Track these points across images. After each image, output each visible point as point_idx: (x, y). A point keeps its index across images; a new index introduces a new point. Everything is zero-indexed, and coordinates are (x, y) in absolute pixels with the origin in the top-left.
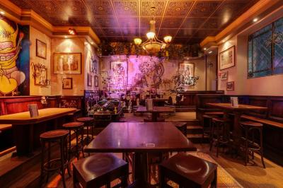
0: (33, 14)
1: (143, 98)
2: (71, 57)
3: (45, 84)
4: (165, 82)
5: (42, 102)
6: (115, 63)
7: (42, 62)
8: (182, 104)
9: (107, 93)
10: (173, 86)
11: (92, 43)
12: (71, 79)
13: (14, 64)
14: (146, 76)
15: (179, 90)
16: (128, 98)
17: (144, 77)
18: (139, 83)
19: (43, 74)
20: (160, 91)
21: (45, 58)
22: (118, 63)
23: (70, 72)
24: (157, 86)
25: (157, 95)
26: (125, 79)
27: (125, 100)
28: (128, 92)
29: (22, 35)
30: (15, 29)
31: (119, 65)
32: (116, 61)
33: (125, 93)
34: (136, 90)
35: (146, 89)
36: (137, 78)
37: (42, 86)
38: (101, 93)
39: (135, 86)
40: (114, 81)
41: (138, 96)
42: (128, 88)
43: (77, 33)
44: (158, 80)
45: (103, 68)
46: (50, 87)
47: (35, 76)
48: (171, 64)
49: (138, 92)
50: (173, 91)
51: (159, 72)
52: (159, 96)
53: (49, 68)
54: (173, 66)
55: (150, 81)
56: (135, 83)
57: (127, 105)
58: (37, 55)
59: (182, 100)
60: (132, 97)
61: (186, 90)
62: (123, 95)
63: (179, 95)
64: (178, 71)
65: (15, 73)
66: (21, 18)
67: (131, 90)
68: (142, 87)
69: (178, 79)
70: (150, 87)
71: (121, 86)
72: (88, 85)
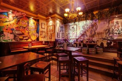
0: (39, 15)
1: (85, 43)
2: (51, 27)
3: (44, 37)
4: (98, 34)
5: (43, 43)
6: (71, 26)
7: (43, 30)
8: (111, 47)
9: (68, 40)
10: (104, 36)
11: (59, 20)
12: (52, 35)
13: (36, 31)
14: (86, 31)
15: (109, 38)
16: (77, 43)
17: (85, 32)
18: (83, 35)
19: (44, 34)
20: (95, 39)
21: (44, 29)
22: (73, 26)
23: (51, 32)
24: (93, 36)
25: (93, 41)
26: (76, 33)
27: (76, 43)
28: (77, 40)
29: (38, 22)
30: (36, 21)
31: (73, 27)
32: (72, 26)
33: (75, 40)
34: (81, 39)
35: (86, 38)
36: (81, 33)
37: (44, 38)
38: (65, 40)
39: (81, 37)
40: (71, 35)
41: (82, 42)
42: (77, 38)
43: (52, 18)
44: (93, 33)
45: (67, 29)
46: (46, 38)
47: (41, 35)
48: (103, 22)
49: (82, 40)
50: (104, 39)
51: (94, 28)
52: (94, 42)
53: (46, 32)
54: (104, 23)
55: (88, 34)
56: (80, 35)
58: (42, 28)
59: (112, 45)
60: (79, 42)
61: (115, 38)
62: (75, 41)
63: (109, 41)
64: (108, 26)
65: (36, 34)
66: (37, 18)
67: (78, 39)
68: (84, 37)
69: (108, 31)
70: (88, 37)
71: (74, 37)
72: (58, 37)
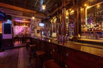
4: (28, 31)
18: (22, 31)
24: (26, 32)
26: (19, 30)
28: (20, 33)
31: (17, 27)
35: (24, 32)
41: (22, 34)
42: (20, 32)
49: (22, 33)
51: (27, 29)
55: (25, 31)
57: (19, 36)
62: (18, 34)
71: (18, 32)
